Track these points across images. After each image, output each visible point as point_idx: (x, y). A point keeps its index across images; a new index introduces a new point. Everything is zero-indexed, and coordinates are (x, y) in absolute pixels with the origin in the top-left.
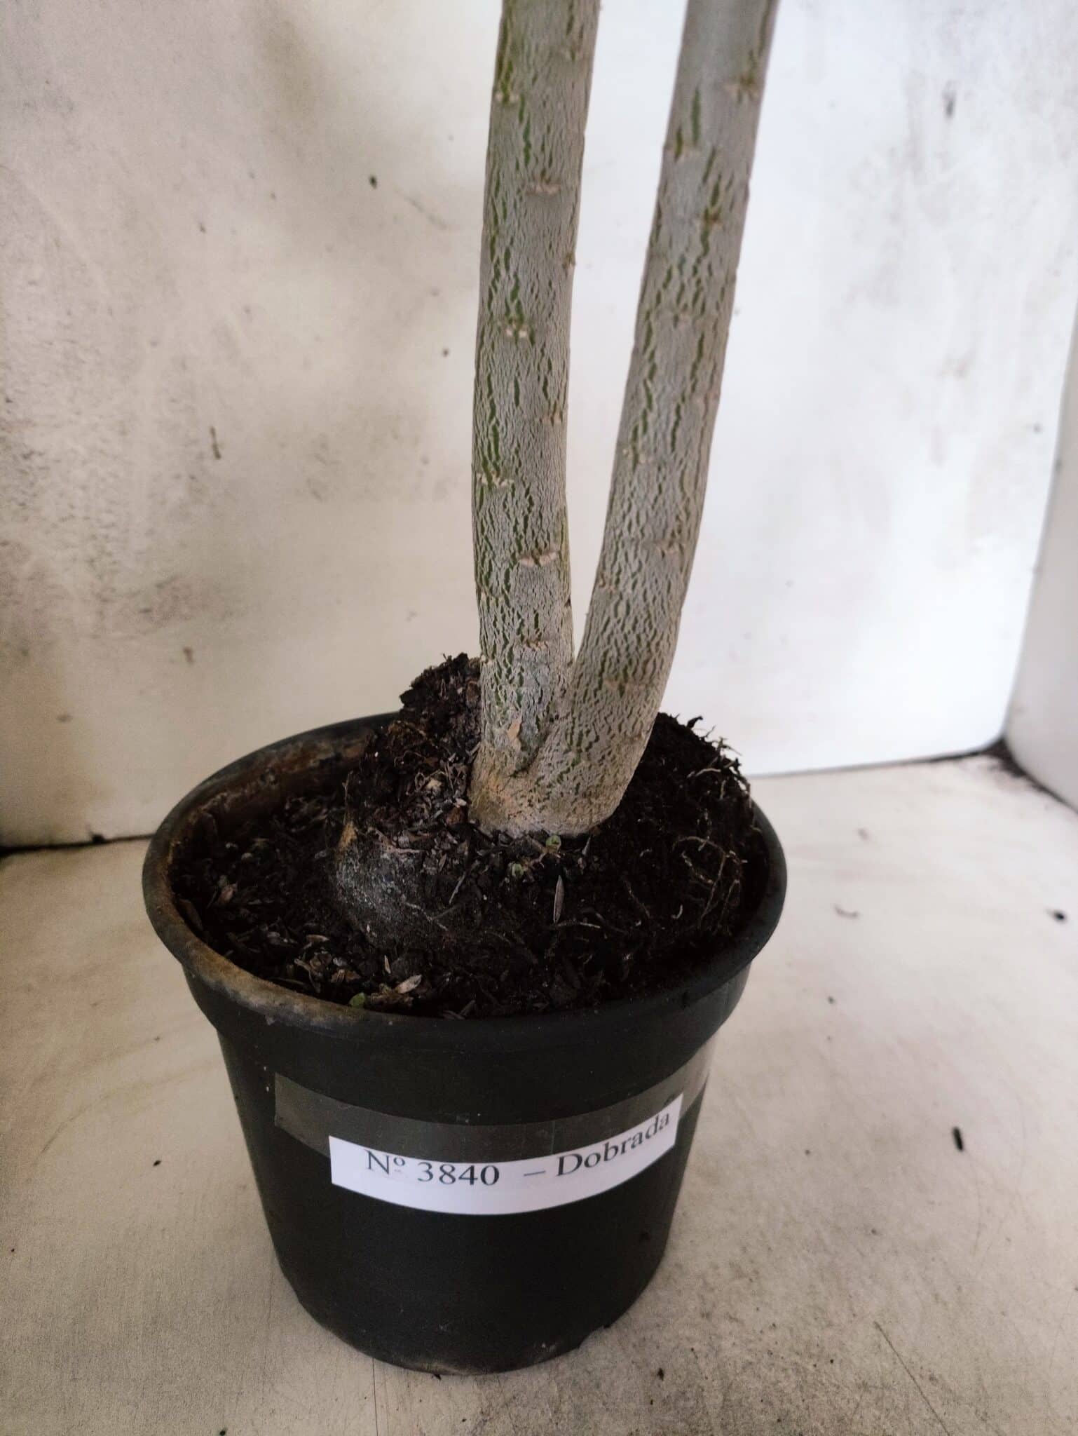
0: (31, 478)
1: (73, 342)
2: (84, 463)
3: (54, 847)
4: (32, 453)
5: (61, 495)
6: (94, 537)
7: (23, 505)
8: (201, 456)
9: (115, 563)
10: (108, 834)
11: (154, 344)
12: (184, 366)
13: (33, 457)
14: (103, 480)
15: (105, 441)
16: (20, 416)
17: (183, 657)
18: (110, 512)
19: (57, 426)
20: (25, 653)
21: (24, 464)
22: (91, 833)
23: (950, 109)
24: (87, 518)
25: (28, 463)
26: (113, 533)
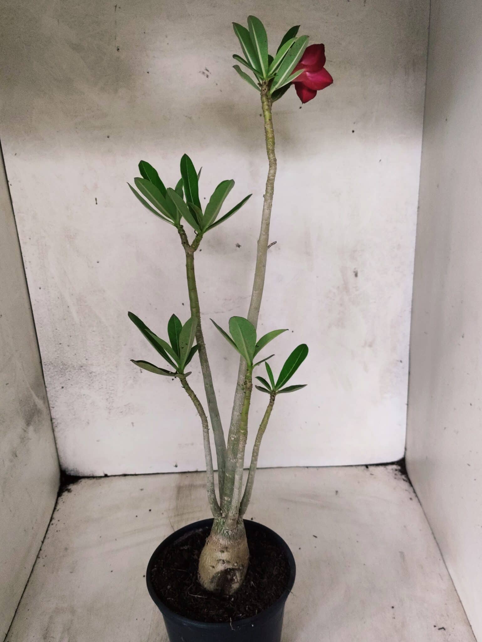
0: (92, 378)
1: (103, 345)
2: (106, 374)
3: (93, 477)
4: (92, 372)
5: (99, 383)
6: (108, 393)
7: (89, 385)
8: (137, 372)
9: (113, 399)
10: (109, 474)
11: (125, 345)
12: (133, 350)
13: (92, 373)
14: (111, 378)
15: (112, 369)
16: (89, 363)
17: (132, 425)
18: (112, 386)
19: (99, 365)
20: (88, 423)
21: (90, 375)
22: (104, 473)
23: (356, 275)
24: (106, 388)
25: (91, 375)
26: (113, 392)
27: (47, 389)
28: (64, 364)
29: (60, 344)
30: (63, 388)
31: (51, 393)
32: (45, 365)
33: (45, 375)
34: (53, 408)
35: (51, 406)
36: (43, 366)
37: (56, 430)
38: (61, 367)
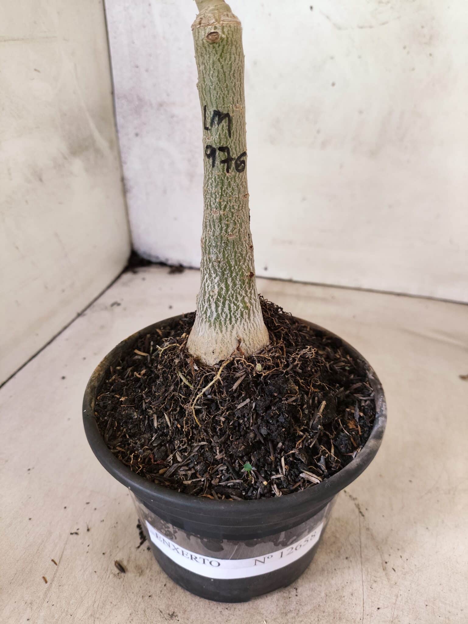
27: (120, 135)
28: (140, 99)
29: (137, 67)
30: (137, 135)
31: (123, 141)
32: (118, 98)
33: (117, 113)
34: (125, 163)
35: (123, 159)
36: (116, 100)
37: (129, 195)
38: (137, 103)
